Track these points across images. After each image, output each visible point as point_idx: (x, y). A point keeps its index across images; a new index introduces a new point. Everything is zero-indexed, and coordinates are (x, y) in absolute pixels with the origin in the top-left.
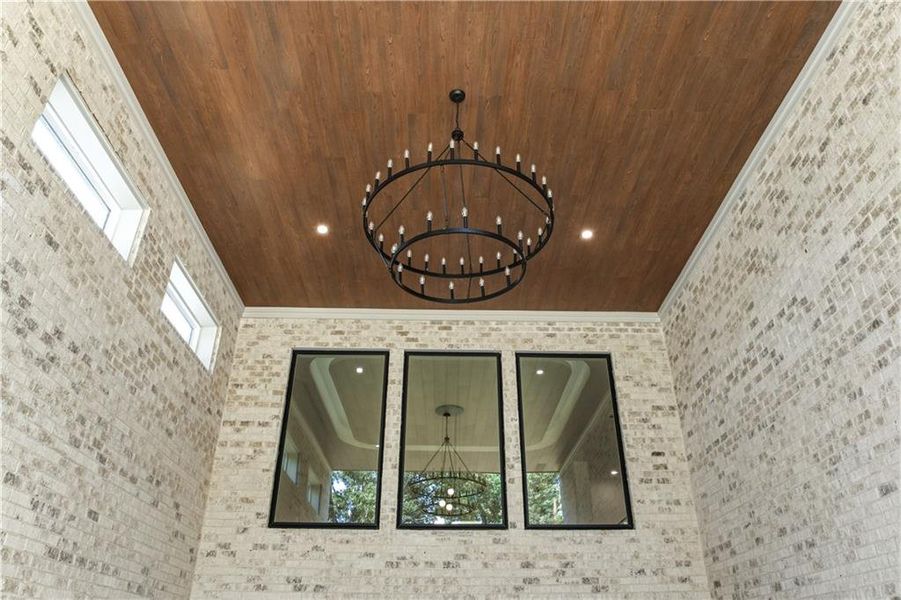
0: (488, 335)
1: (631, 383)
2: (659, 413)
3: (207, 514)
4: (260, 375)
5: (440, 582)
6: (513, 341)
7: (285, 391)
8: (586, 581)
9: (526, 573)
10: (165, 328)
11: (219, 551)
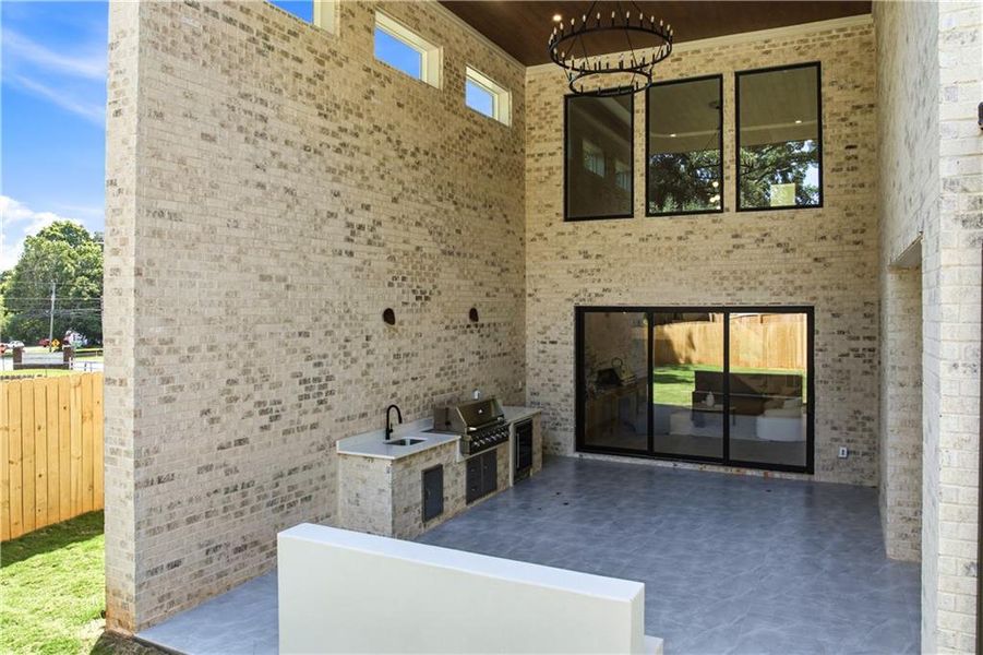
0: (712, 60)
1: (836, 87)
2: (858, 111)
3: (527, 216)
4: (545, 118)
5: (675, 249)
6: (733, 62)
7: (563, 128)
8: (779, 245)
9: (736, 241)
10: (472, 115)
11: (537, 237)
